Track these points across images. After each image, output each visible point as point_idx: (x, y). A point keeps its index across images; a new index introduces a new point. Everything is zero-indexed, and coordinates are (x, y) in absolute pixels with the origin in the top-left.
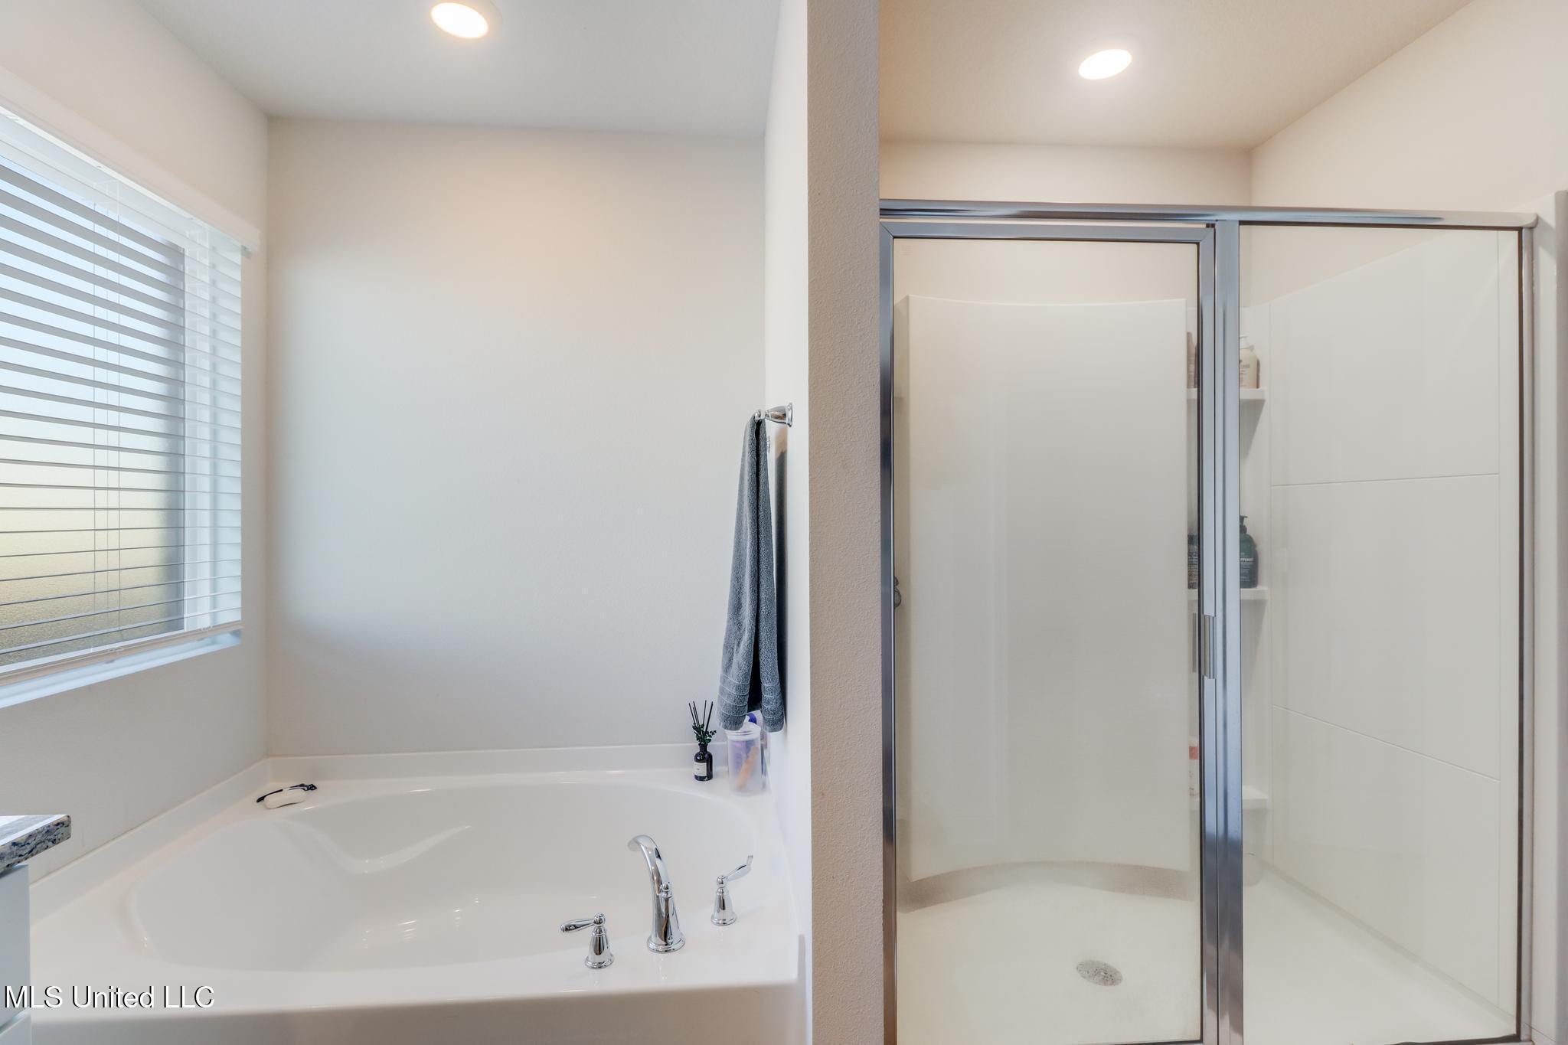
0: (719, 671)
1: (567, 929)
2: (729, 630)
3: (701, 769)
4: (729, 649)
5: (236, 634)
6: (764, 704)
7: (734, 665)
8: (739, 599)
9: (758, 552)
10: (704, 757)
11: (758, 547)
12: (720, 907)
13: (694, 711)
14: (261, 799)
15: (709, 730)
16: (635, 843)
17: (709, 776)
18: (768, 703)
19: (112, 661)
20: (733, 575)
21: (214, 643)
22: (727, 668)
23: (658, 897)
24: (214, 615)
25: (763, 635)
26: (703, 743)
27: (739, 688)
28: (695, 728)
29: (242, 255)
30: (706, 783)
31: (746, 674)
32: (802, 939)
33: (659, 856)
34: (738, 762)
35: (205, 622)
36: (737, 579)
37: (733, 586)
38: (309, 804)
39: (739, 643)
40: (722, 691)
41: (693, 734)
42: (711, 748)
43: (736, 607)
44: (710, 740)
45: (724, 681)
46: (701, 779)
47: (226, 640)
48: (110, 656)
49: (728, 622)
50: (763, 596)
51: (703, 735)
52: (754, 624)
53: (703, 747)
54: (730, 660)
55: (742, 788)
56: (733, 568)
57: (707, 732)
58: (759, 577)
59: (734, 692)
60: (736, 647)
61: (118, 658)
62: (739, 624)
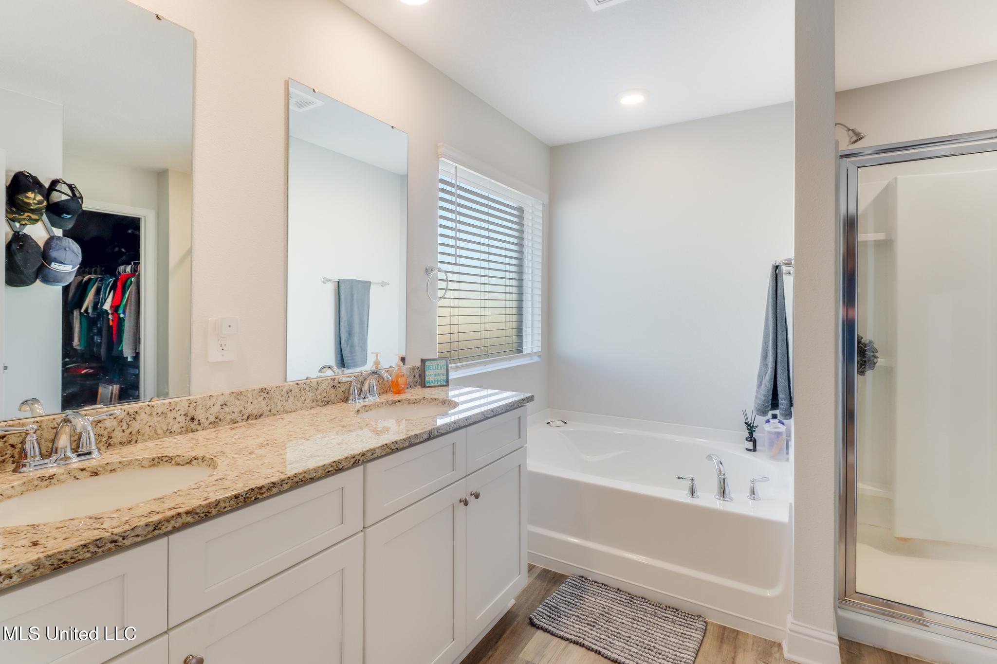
0: (755, 388)
1: (679, 478)
2: (761, 368)
3: (750, 445)
4: (761, 377)
5: (539, 356)
6: (780, 406)
7: (763, 385)
8: (766, 353)
9: (777, 330)
10: (751, 438)
11: (777, 327)
12: (752, 493)
13: (745, 414)
14: (549, 423)
15: (754, 425)
16: (710, 457)
17: (755, 450)
18: (782, 405)
19: (485, 366)
20: (763, 341)
21: (532, 359)
22: (759, 386)
23: (720, 478)
24: (532, 348)
25: (779, 371)
26: (750, 432)
27: (765, 396)
28: (746, 423)
29: (543, 206)
30: (752, 453)
31: (769, 390)
32: (791, 504)
33: (721, 464)
34: (772, 444)
35: (529, 351)
36: (765, 343)
37: (763, 346)
38: (565, 428)
39: (766, 374)
40: (756, 397)
41: (745, 427)
42: (755, 435)
43: (765, 357)
44: (755, 431)
45: (757, 392)
46: (750, 450)
47: (536, 359)
48: (485, 364)
49: (760, 364)
50: (779, 351)
51: (751, 428)
52: (774, 365)
53: (751, 434)
54: (761, 382)
55: (773, 457)
56: (763, 338)
57: (753, 426)
58: (777, 342)
59: (762, 398)
60: (764, 376)
61: (488, 364)
62: (766, 366)
